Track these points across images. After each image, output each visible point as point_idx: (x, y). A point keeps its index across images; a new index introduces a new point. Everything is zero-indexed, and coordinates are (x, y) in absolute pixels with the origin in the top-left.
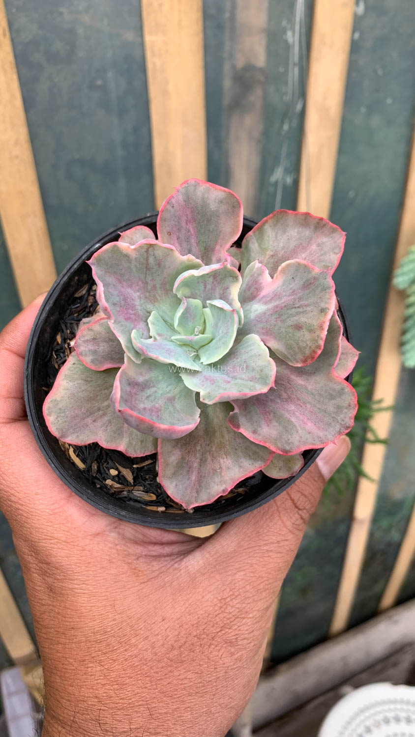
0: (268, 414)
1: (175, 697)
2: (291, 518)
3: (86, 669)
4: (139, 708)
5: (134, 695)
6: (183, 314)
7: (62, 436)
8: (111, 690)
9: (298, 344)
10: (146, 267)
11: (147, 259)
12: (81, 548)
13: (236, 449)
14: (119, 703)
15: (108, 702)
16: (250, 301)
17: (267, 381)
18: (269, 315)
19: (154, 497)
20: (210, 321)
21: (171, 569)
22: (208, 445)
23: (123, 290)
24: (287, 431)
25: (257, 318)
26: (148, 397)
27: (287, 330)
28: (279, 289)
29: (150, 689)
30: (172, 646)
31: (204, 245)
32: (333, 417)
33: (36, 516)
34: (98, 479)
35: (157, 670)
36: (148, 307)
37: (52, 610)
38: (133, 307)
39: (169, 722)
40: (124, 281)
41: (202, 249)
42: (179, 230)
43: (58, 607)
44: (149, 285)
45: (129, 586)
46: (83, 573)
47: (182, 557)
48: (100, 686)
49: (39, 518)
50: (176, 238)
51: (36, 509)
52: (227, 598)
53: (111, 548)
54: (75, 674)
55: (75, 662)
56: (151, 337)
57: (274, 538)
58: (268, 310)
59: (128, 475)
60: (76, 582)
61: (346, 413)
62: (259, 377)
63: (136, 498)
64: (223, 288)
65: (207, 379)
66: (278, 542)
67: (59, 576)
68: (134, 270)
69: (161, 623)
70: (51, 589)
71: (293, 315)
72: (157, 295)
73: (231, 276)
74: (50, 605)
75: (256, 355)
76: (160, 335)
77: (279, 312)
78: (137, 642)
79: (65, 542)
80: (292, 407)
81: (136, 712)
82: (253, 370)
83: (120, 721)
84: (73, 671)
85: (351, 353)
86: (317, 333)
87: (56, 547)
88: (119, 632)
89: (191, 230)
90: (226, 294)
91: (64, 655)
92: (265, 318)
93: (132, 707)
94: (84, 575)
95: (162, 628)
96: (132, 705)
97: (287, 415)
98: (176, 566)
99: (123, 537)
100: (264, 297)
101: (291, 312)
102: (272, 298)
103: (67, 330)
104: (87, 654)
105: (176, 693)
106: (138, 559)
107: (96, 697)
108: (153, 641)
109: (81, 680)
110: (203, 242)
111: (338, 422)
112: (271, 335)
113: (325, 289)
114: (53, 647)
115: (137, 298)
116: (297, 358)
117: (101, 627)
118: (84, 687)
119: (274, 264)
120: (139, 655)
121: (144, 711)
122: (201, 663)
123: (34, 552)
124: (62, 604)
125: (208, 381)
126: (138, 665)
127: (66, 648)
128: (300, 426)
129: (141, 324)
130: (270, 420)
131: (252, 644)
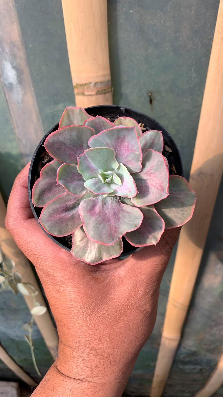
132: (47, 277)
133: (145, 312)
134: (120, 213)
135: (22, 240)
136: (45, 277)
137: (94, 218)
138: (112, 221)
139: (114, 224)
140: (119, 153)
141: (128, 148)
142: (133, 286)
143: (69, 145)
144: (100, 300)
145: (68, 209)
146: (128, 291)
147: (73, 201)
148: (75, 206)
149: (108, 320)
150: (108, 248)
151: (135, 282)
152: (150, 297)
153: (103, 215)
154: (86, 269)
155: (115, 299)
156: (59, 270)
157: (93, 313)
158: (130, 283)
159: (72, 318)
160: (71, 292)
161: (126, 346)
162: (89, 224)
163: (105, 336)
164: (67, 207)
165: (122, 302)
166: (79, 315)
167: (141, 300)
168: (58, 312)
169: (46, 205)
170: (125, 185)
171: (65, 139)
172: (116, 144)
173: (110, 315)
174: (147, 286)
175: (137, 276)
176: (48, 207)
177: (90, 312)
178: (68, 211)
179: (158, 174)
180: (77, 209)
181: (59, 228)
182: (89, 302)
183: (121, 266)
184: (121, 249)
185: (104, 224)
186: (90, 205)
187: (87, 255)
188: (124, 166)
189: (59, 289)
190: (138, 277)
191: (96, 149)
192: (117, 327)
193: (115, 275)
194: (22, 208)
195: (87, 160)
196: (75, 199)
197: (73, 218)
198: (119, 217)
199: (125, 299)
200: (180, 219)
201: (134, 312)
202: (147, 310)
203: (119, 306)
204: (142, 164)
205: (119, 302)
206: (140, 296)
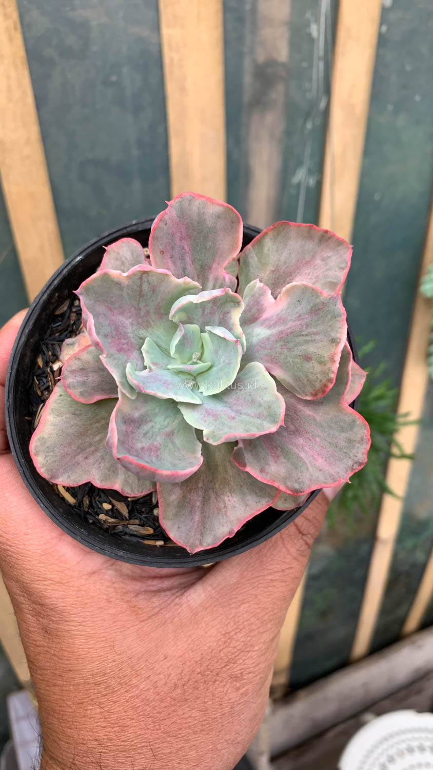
0: (275, 450)
1: (180, 736)
2: (295, 544)
3: (85, 711)
4: (142, 750)
5: (136, 737)
6: (180, 341)
7: (53, 477)
8: (112, 732)
9: (307, 376)
10: (140, 294)
11: (141, 285)
12: (76, 589)
13: (241, 486)
14: (121, 745)
15: (110, 744)
16: (251, 323)
17: (276, 419)
18: (273, 341)
19: (151, 531)
20: (209, 347)
21: (172, 605)
22: (211, 482)
23: (114, 318)
24: (296, 468)
25: (260, 344)
26: (145, 434)
27: (294, 360)
28: (284, 312)
29: (153, 730)
30: (176, 685)
31: (200, 263)
32: (345, 453)
33: (27, 557)
34: (91, 514)
35: (160, 710)
36: (140, 333)
37: (48, 652)
38: (125, 336)
39: (173, 762)
40: (115, 308)
41: (198, 267)
42: (173, 248)
43: (54, 649)
44: (141, 311)
45: (129, 626)
46: (80, 614)
47: (183, 591)
48: (100, 728)
49: (31, 559)
50: (169, 257)
51: (27, 550)
52: (231, 632)
53: (108, 587)
54: (74, 717)
55: (73, 704)
56: (145, 368)
57: (279, 566)
58: (272, 335)
59: (123, 509)
60: (72, 623)
61: (358, 448)
62: (267, 414)
63: (132, 533)
64: (223, 313)
65: (209, 414)
66: (283, 571)
67: (55, 617)
68: (126, 297)
69: (163, 662)
70: (46, 630)
71: (299, 344)
72: (150, 320)
73: (232, 302)
74: (45, 647)
75: (262, 389)
76: (155, 364)
77: (285, 339)
78: (138, 683)
79: (59, 583)
80: (301, 441)
81: (139, 753)
82: (260, 405)
83: (122, 763)
84: (72, 714)
85: (359, 374)
86: (328, 365)
87: (50, 588)
88: (119, 673)
89: (186, 247)
90: (225, 319)
91: (62, 698)
92: (269, 344)
93: (134, 749)
94: (81, 616)
95: (164, 667)
96: (135, 747)
97: (296, 450)
98: (177, 601)
99: (121, 574)
100: (267, 319)
101: (298, 341)
102: (276, 322)
103: (48, 351)
104: (86, 696)
105: (180, 732)
106: (136, 596)
107: (96, 740)
108: (155, 680)
109: (80, 723)
110: (199, 260)
111: (350, 458)
112: (276, 363)
113: (335, 317)
114: (49, 689)
115: (129, 325)
116: (306, 391)
117: (101, 668)
118: (84, 730)
119: (275, 281)
120: (141, 695)
121: (147, 752)
122: (206, 700)
123: (26, 593)
124: (58, 646)
125: (211, 416)
126: (139, 706)
127: (63, 690)
128: (310, 462)
129: (135, 353)
130: (278, 456)
131: (258, 677)
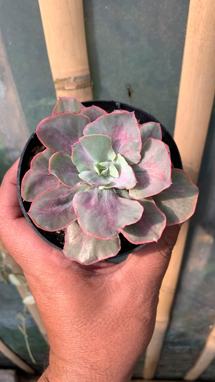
132: (37, 283)
133: (144, 320)
134: (117, 206)
135: (10, 241)
136: (35, 283)
137: (89, 211)
138: (109, 214)
139: (111, 218)
140: (115, 144)
141: (126, 137)
142: (132, 292)
143: (63, 134)
144: (96, 308)
145: (60, 203)
146: (126, 298)
147: (66, 195)
148: (68, 200)
149: (105, 330)
150: (104, 246)
151: (133, 288)
152: (150, 303)
153: (99, 208)
154: (80, 273)
155: (112, 307)
156: (50, 275)
157: (88, 323)
158: (128, 289)
159: (65, 328)
160: (63, 300)
161: (124, 358)
162: (84, 217)
163: (101, 348)
164: (59, 200)
165: (120, 310)
166: (73, 325)
167: (140, 307)
168: (49, 321)
169: (37, 198)
170: (122, 177)
171: (58, 126)
172: (113, 132)
173: (106, 324)
174: (147, 292)
175: (135, 280)
176: (38, 200)
177: (85, 321)
178: (61, 205)
179: (159, 164)
180: (70, 204)
181: (50, 222)
182: (84, 310)
183: (117, 270)
184: (118, 247)
185: (101, 217)
186: (85, 197)
187: (80, 255)
188: (122, 156)
189: (50, 296)
190: (136, 282)
191: (92, 136)
192: (114, 337)
193: (111, 280)
194: (11, 206)
195: (82, 149)
196: (68, 192)
197: (66, 211)
198: (116, 210)
199: (123, 307)
200: (182, 215)
201: (132, 320)
202: (146, 319)
203: (116, 314)
204: (141, 154)
205: (116, 310)
206: (139, 303)
